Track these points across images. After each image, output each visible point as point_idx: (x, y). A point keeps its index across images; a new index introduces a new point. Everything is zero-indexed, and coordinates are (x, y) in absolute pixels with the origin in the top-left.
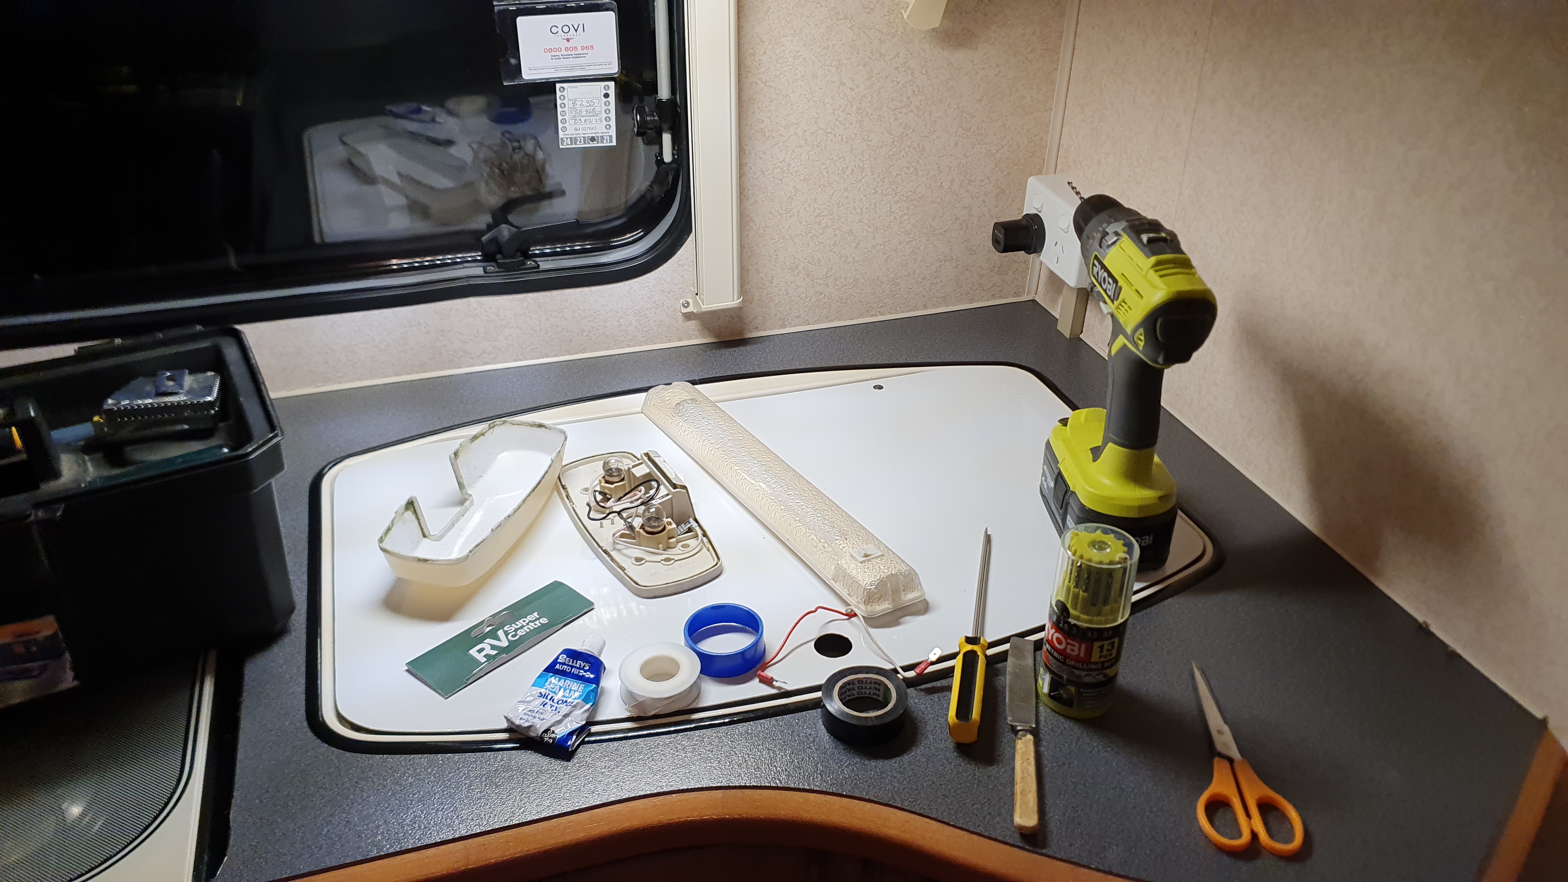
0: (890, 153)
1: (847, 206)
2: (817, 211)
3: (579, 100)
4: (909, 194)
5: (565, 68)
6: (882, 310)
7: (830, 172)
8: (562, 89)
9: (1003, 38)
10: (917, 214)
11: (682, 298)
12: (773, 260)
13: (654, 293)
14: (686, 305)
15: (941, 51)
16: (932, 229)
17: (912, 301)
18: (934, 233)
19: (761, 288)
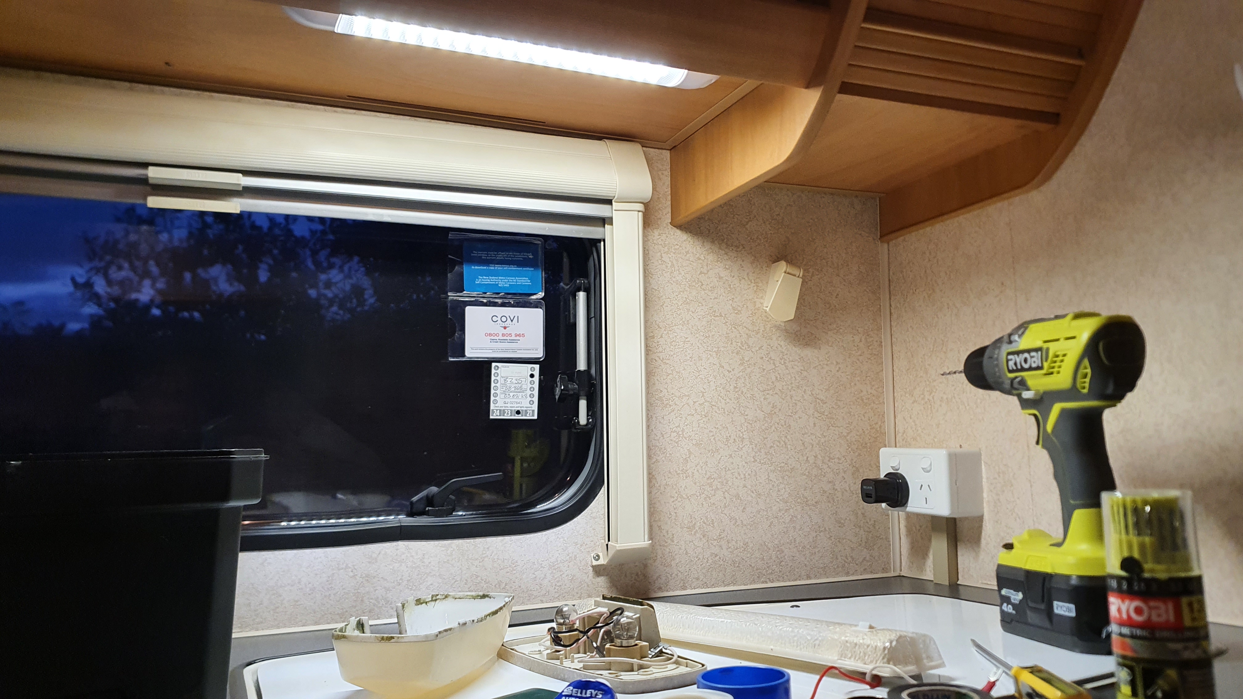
0: (763, 427)
1: (733, 471)
2: (709, 474)
3: (509, 378)
4: (783, 465)
5: (500, 350)
6: (771, 577)
7: (717, 439)
8: (497, 368)
9: (839, 342)
10: (791, 484)
11: (593, 551)
12: (673, 518)
13: (568, 545)
14: (597, 558)
15: (794, 348)
16: (805, 500)
17: (797, 570)
18: (807, 503)
19: (664, 546)
